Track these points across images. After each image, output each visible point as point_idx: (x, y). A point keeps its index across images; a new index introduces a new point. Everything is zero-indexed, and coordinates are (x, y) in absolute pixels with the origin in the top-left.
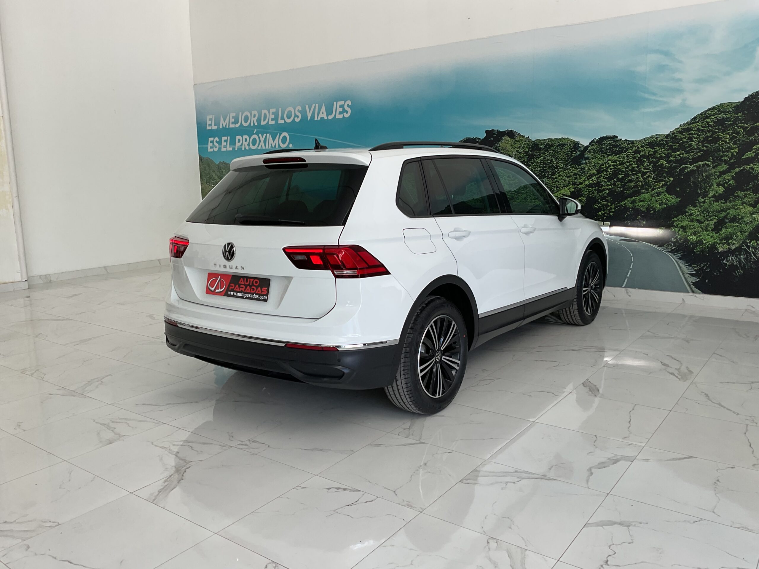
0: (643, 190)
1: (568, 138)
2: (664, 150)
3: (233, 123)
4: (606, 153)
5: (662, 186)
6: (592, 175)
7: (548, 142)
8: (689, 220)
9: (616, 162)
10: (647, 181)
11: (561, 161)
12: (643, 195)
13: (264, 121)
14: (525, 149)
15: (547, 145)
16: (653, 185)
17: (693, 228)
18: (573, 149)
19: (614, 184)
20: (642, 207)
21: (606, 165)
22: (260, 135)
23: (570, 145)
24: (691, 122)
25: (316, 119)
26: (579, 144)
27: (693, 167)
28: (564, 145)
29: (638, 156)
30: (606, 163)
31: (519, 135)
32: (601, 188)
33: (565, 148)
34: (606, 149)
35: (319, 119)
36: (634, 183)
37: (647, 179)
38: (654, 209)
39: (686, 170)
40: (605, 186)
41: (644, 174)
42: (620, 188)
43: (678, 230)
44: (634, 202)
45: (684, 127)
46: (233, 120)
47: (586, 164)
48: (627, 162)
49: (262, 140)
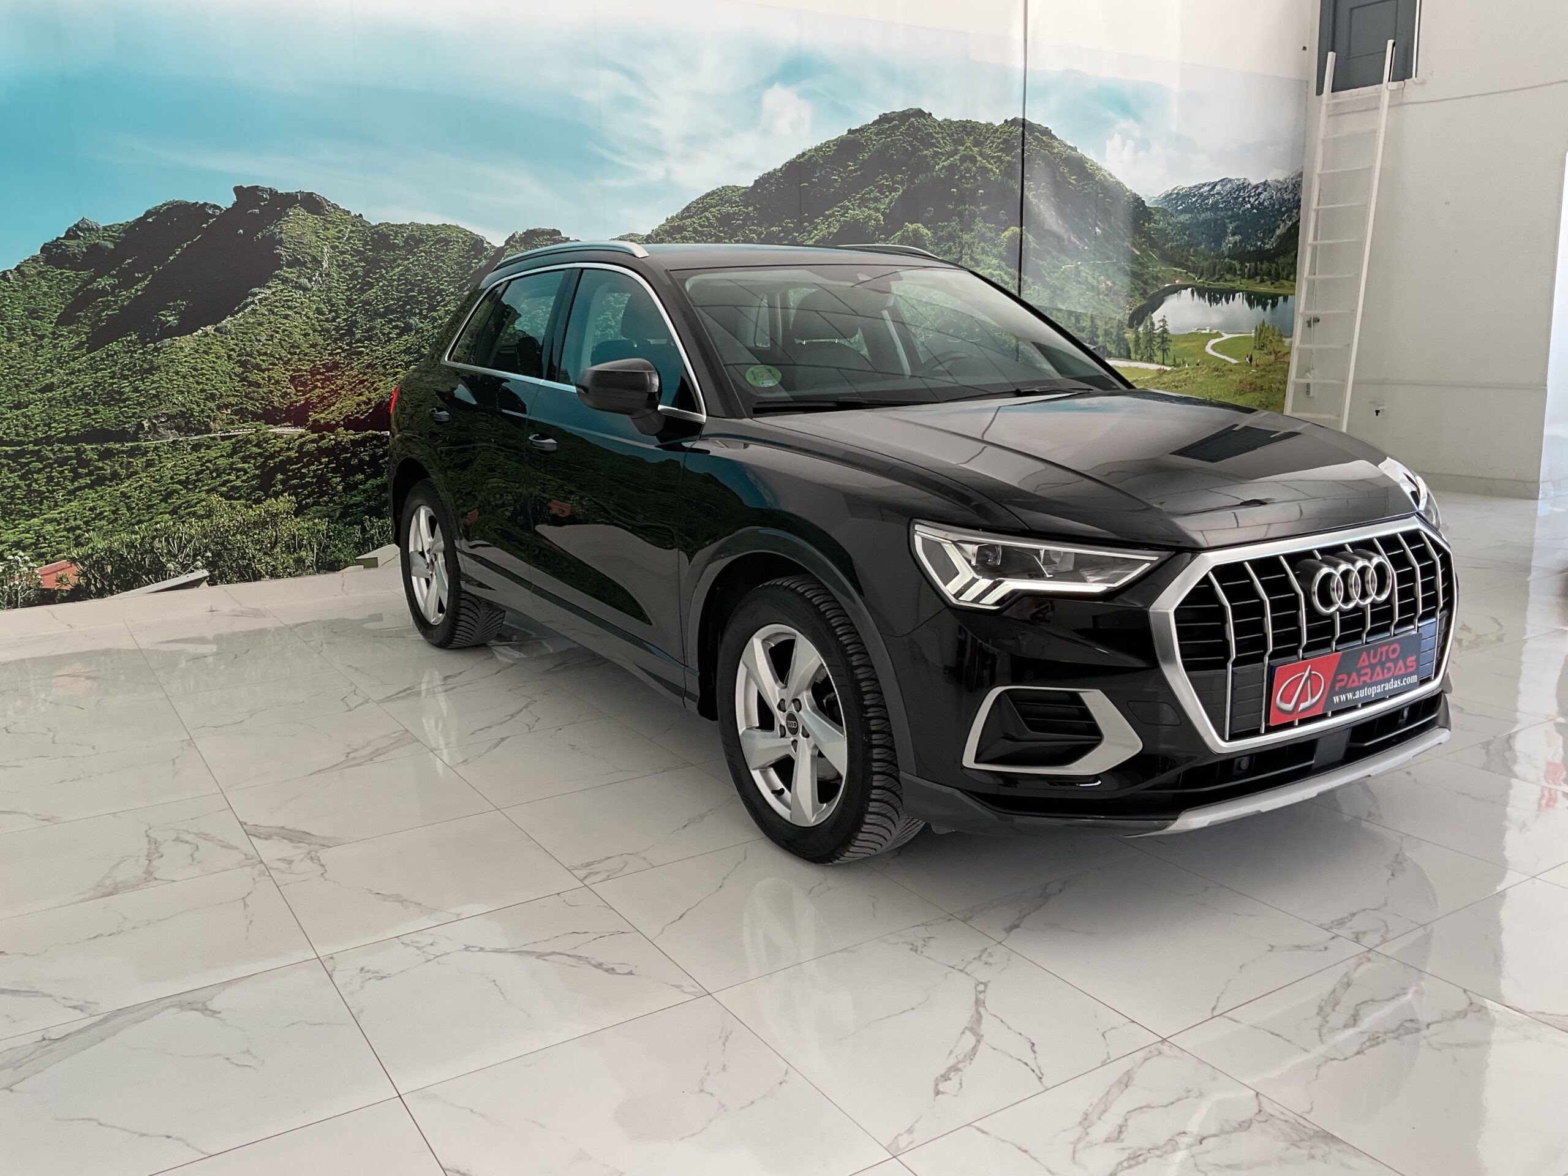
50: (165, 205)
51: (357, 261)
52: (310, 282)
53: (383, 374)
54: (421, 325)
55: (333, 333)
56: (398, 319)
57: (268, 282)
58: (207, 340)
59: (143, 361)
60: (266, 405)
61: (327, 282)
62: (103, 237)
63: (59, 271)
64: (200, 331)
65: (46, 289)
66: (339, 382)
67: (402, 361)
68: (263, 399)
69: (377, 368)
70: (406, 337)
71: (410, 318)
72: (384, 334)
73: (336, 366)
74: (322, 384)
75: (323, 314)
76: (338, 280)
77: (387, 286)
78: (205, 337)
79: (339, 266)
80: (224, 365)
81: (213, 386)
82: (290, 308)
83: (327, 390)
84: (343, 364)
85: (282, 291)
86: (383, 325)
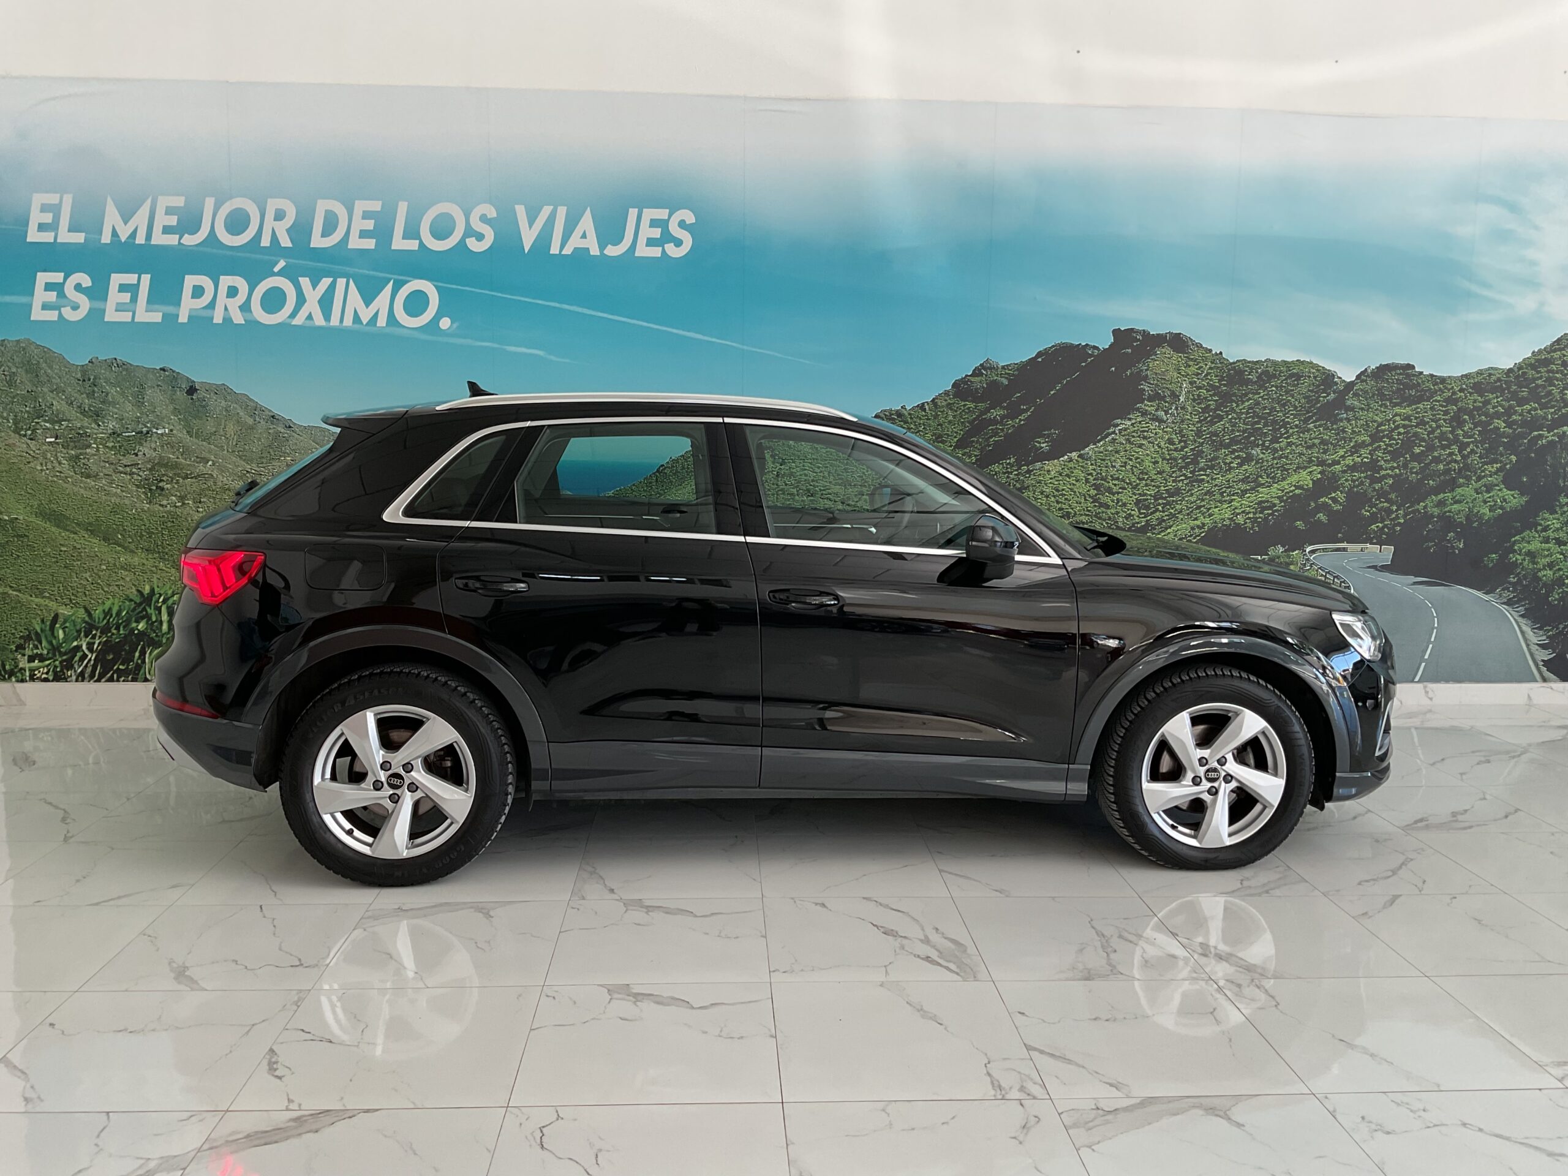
0: (1461, 480)
1: (1311, 363)
2: (1501, 401)
3: (167, 230)
4: (1390, 400)
5: (1496, 473)
6: (1360, 443)
7: (1267, 367)
8: (1541, 539)
9: (1410, 421)
10: (1469, 461)
11: (1295, 412)
12: (1459, 490)
13: (325, 234)
14: (1211, 380)
15: (1263, 373)
16: (1479, 468)
17: (1548, 555)
18: (1322, 387)
19: (1405, 466)
20: (1457, 515)
21: (1389, 425)
22: (305, 282)
23: (1315, 377)
24: (1551, 349)
25: (554, 250)
26: (1334, 376)
27: (1553, 436)
28: (1302, 376)
29: (1453, 410)
30: (1390, 420)
31: (1199, 346)
32: (1379, 474)
33: (1303, 384)
34: (1390, 391)
35: (567, 251)
36: (1444, 465)
37: (1469, 457)
38: (1480, 518)
39: (1540, 442)
40: (1386, 470)
41: (1463, 446)
42: (1416, 473)
43: (1522, 560)
44: (1441, 504)
45: (1539, 357)
46: (173, 221)
47: (1348, 420)
48: (1433, 420)
49: (313, 295)
50: (1053, 346)
51: (1211, 395)
52: (1166, 415)
53: (1220, 502)
54: (1262, 456)
55: (1179, 461)
56: (1241, 450)
57: (1130, 414)
58: (1071, 465)
59: (1016, 481)
60: (1112, 525)
61: (1181, 415)
62: (1001, 374)
63: (963, 403)
64: (1066, 457)
65: (951, 418)
66: (1178, 507)
67: (1239, 489)
68: (1110, 519)
69: (1214, 495)
70: (1246, 467)
71: (1252, 449)
72: (1225, 464)
73: (1177, 492)
74: (1163, 508)
75: (1173, 444)
76: (1191, 413)
77: (1236, 419)
78: (1069, 462)
79: (1194, 400)
80: (1082, 488)
81: (1070, 506)
82: (1145, 438)
83: (1166, 513)
84: (1185, 490)
85: (1140, 422)
86: (1225, 456)
